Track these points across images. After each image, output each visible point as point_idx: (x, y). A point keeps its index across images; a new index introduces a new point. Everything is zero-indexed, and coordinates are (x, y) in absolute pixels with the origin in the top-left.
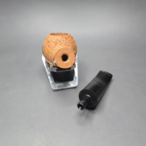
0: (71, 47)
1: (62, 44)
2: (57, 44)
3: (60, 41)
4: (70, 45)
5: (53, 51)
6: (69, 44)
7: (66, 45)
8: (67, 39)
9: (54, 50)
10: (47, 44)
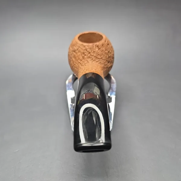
0: (104, 60)
1: (92, 56)
2: (86, 57)
3: (89, 53)
4: (103, 58)
5: (79, 66)
6: (102, 56)
7: (97, 58)
8: (99, 49)
9: (81, 65)
10: (73, 53)
